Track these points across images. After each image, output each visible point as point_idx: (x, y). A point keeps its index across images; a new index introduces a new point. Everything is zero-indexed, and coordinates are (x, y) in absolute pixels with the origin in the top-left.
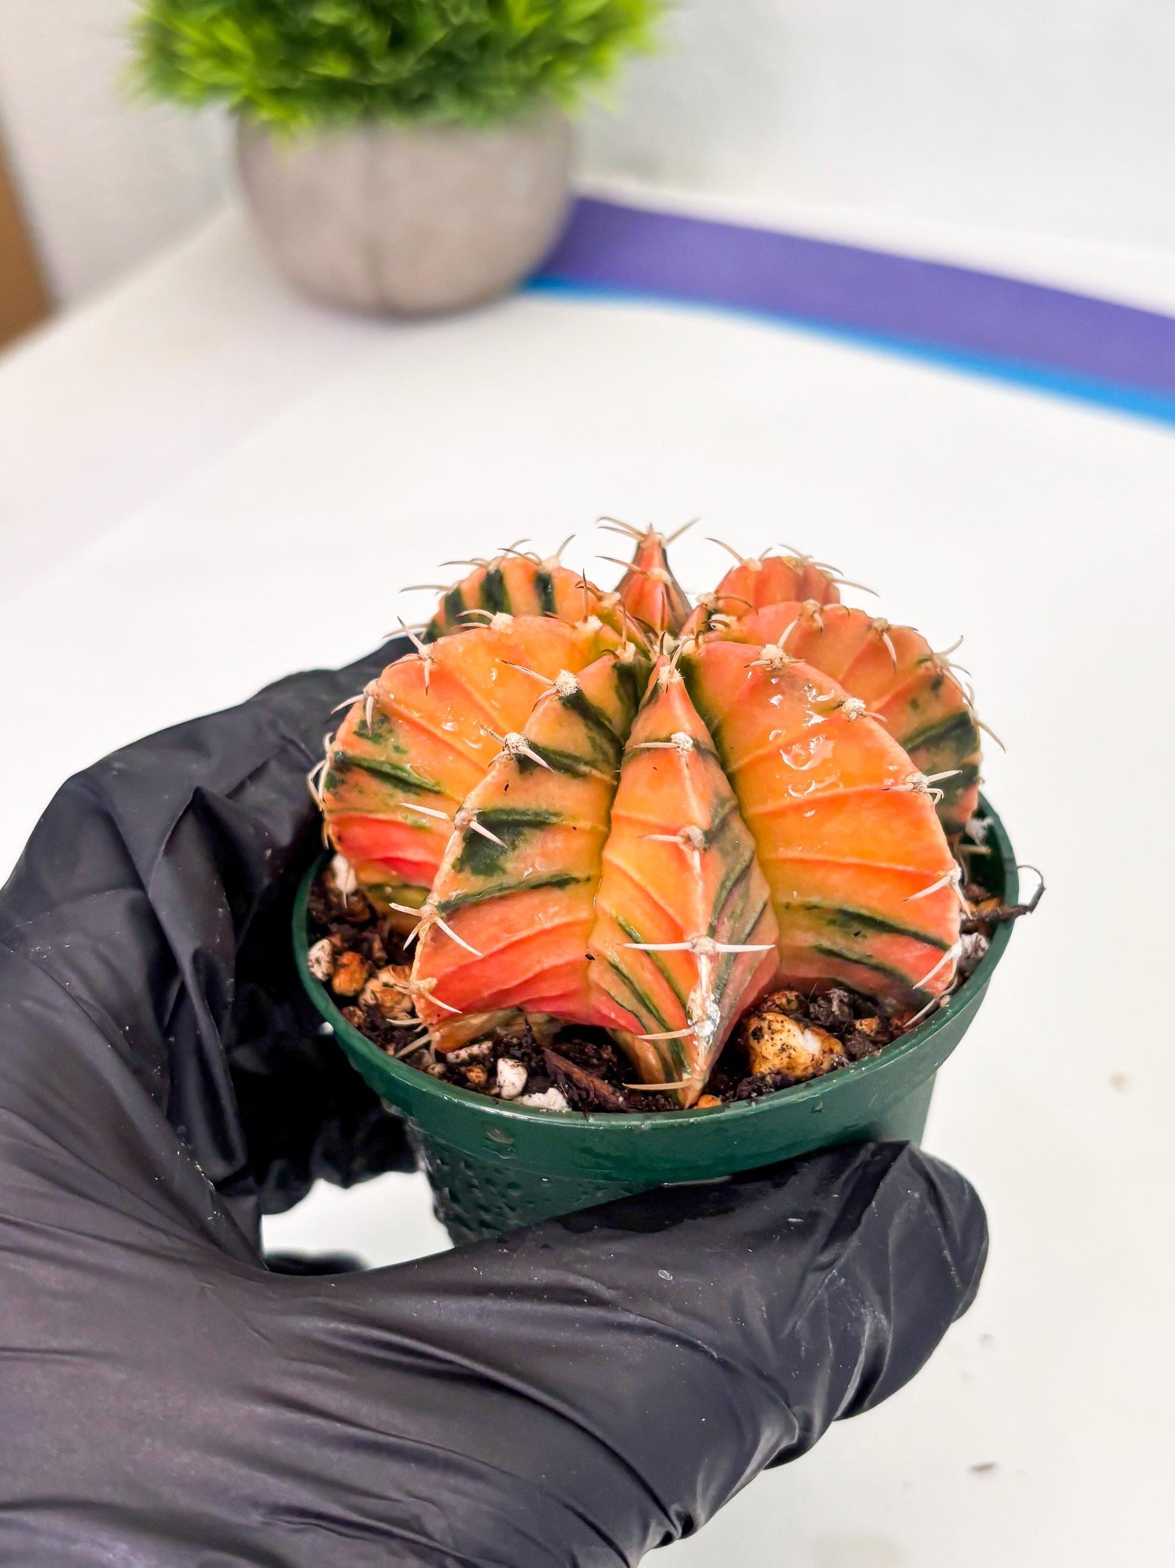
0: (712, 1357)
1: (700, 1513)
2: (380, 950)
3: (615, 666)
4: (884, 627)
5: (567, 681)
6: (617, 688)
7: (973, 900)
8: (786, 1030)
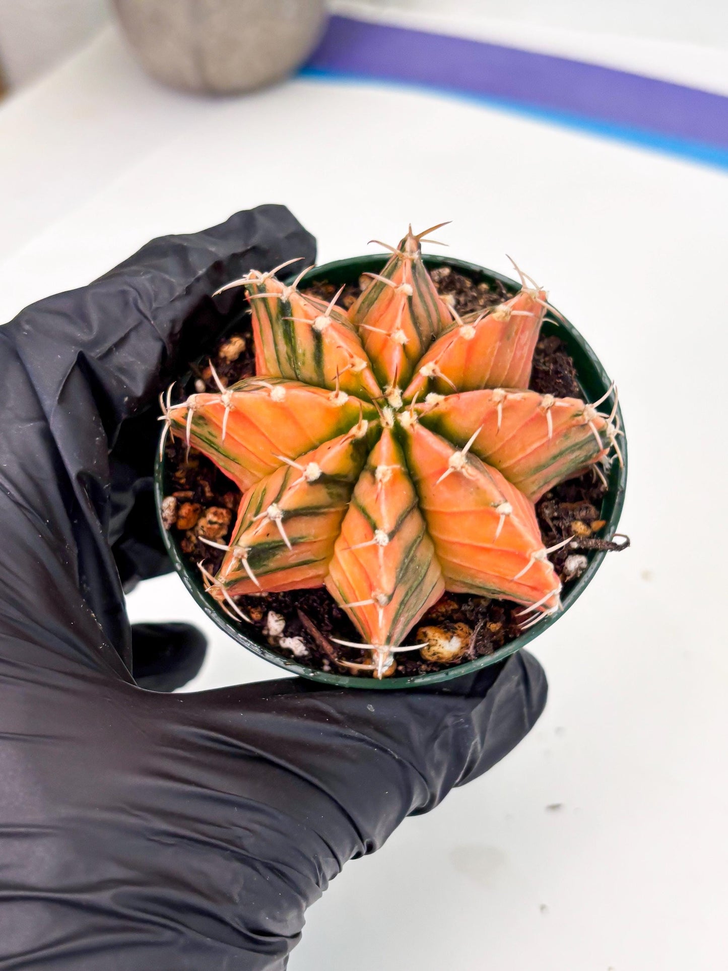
0: (394, 758)
1: (377, 842)
2: (209, 492)
3: (351, 443)
4: (550, 405)
5: (314, 471)
6: (352, 455)
7: (587, 522)
8: (438, 645)
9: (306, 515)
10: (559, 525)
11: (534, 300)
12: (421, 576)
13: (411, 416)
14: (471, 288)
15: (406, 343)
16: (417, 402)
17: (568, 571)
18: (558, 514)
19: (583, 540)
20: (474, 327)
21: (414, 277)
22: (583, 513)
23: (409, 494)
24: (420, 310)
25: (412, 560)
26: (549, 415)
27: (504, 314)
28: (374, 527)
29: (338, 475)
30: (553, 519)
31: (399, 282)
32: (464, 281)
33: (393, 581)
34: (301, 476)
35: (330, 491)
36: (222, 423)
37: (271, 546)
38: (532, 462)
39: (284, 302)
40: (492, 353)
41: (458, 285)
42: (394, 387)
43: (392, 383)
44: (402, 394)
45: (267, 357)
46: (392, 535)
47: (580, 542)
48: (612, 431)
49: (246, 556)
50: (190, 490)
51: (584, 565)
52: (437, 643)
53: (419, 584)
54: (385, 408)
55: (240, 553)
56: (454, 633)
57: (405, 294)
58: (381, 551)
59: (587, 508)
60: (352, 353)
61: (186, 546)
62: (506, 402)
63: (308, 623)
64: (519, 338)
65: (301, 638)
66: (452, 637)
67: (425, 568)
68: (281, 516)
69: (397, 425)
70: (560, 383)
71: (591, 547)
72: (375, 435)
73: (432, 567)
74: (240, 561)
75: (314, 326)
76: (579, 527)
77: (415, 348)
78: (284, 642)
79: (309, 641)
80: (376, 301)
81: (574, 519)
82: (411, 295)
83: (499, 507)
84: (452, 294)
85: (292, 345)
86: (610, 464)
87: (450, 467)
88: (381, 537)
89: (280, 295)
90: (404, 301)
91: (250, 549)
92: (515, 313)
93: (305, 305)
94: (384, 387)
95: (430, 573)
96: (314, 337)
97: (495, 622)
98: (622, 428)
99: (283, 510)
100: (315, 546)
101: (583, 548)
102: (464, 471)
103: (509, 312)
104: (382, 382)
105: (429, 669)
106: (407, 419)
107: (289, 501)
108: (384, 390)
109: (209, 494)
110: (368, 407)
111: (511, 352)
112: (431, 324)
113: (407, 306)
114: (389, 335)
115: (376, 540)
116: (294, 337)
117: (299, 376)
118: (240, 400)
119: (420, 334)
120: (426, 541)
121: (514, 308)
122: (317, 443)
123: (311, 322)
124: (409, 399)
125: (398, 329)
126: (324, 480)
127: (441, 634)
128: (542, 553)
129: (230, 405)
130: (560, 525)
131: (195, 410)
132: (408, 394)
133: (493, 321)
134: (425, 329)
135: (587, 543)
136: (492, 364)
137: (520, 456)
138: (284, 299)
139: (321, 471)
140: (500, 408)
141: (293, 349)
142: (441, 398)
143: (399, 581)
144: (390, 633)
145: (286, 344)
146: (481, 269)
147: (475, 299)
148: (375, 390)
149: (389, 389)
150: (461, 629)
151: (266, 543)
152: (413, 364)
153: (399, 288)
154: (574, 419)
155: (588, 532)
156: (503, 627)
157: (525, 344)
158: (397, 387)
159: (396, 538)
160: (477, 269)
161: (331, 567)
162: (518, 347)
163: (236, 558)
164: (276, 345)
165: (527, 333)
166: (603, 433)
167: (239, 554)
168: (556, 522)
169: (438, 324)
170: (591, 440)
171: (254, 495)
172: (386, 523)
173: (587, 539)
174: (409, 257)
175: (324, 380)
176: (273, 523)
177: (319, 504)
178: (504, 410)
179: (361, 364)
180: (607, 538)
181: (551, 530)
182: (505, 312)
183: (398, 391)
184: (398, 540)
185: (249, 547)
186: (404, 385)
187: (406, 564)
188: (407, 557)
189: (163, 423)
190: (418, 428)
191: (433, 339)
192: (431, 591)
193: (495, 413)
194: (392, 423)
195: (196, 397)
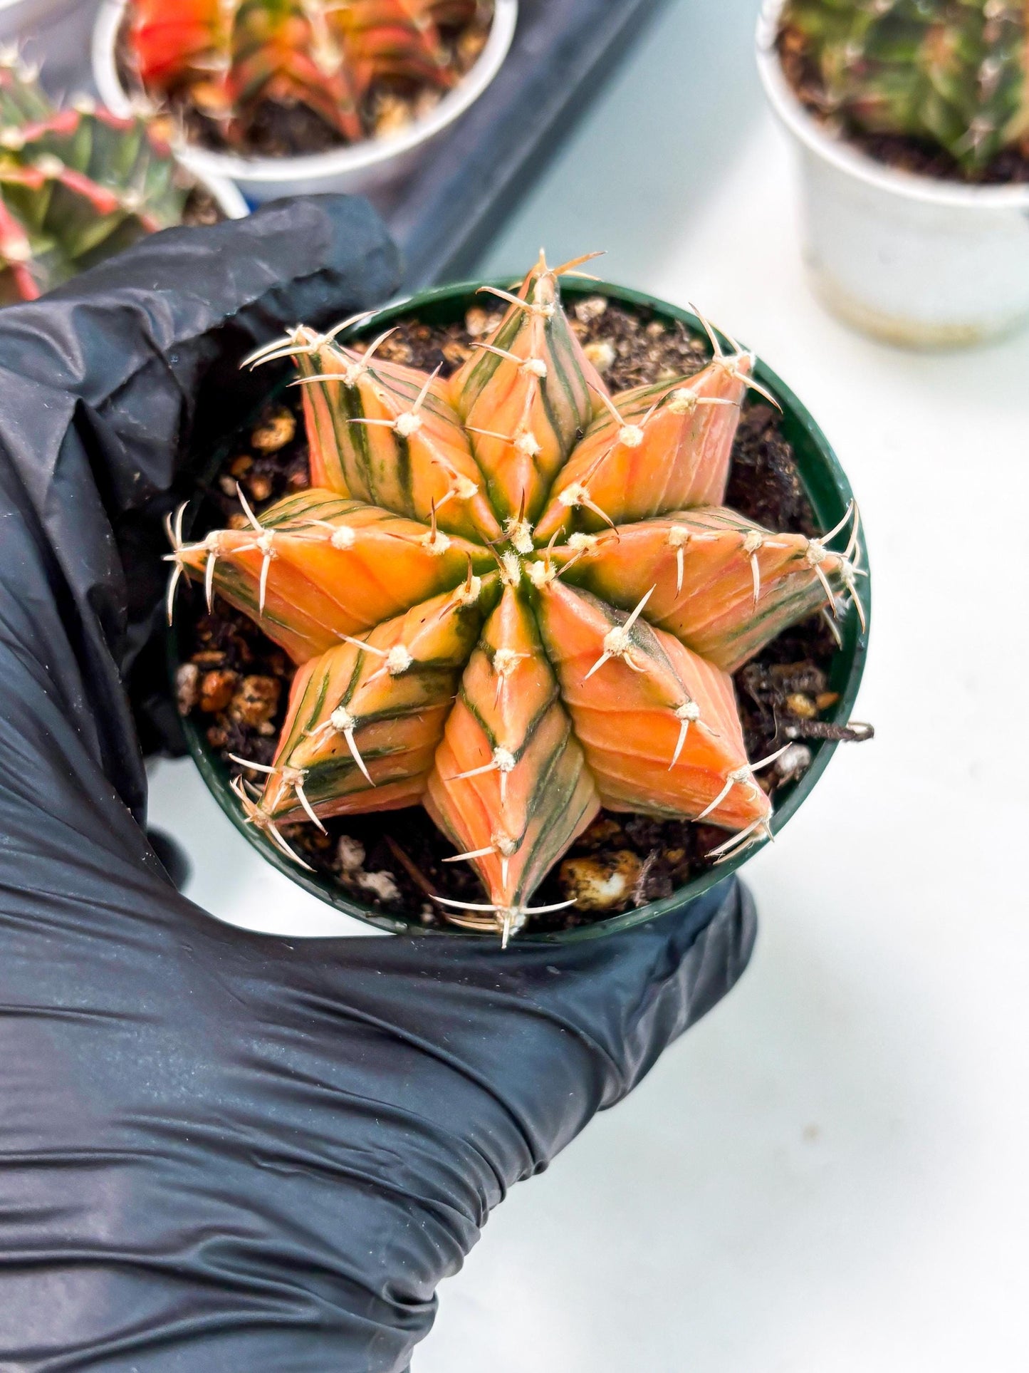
2: (247, 652)
3: (457, 612)
4: (756, 547)
5: (401, 658)
6: (457, 629)
7: (811, 695)
8: (591, 888)
9: (392, 718)
10: (768, 701)
11: (732, 375)
12: (565, 802)
13: (546, 569)
14: (637, 333)
15: (537, 453)
16: (556, 545)
17: (782, 770)
18: (768, 686)
19: (804, 724)
20: (642, 428)
21: (548, 342)
22: (805, 682)
23: (545, 685)
24: (558, 394)
25: (551, 781)
26: (755, 563)
27: (687, 404)
28: (494, 744)
29: (437, 660)
30: (760, 691)
31: (525, 354)
32: (626, 322)
33: (522, 818)
34: (381, 666)
35: (426, 682)
36: (259, 573)
37: (339, 764)
38: (729, 624)
39: (350, 387)
40: (669, 461)
41: (618, 329)
42: (520, 521)
43: (517, 514)
44: (532, 530)
45: (326, 463)
46: (519, 755)
47: (802, 727)
48: (849, 571)
49: (301, 782)
50: (220, 649)
51: (806, 762)
52: (589, 886)
53: (563, 812)
54: (507, 554)
55: (292, 777)
56: (614, 868)
57: (535, 375)
58: (504, 777)
59: (810, 674)
60: (455, 472)
61: (216, 736)
62: (690, 545)
63: (399, 854)
64: (710, 432)
65: (390, 874)
66: (611, 876)
67: (571, 788)
68: (353, 726)
69: (525, 580)
70: (772, 486)
71: (816, 734)
72: (493, 597)
73: (582, 783)
74: (293, 787)
75: (395, 430)
76: (799, 703)
77: (551, 455)
78: (365, 880)
79: (400, 879)
80: (491, 380)
81: (791, 691)
82: (544, 376)
83: (680, 709)
84: (608, 343)
85: (363, 452)
86: (846, 609)
87: (606, 650)
88: (504, 757)
89: (342, 377)
90: (533, 386)
91: (308, 772)
92: (702, 400)
93: (381, 395)
94: (505, 521)
95: (578, 794)
96: (396, 444)
97: (675, 849)
98: (865, 564)
99: (355, 717)
100: (406, 758)
101: (804, 736)
102: (626, 656)
103: (694, 399)
104: (501, 516)
105: (579, 921)
106: (540, 574)
107: (364, 701)
108: (504, 526)
109: (246, 656)
110: (482, 553)
111: (698, 454)
112: (576, 411)
113: (539, 394)
114: (512, 442)
115: (496, 762)
116: (366, 441)
117: (376, 498)
118: (285, 546)
119: (558, 432)
120: (572, 748)
121: (703, 393)
122: (405, 605)
123: (390, 424)
124: (543, 539)
125: (525, 431)
126: (416, 668)
127: (596, 871)
128: (746, 770)
129: (271, 553)
130: (771, 700)
131: (218, 555)
132: (541, 531)
133: (670, 416)
134: (568, 423)
135: (810, 729)
136: (669, 476)
137: (711, 618)
138: (349, 382)
139: (411, 659)
140: (680, 555)
141: (367, 459)
142: (591, 540)
143: (531, 815)
144: (520, 888)
145: (355, 448)
146: (652, 301)
147: (643, 351)
148: (490, 525)
149: (513, 523)
150: (624, 860)
151: (330, 761)
152: (549, 483)
153: (526, 366)
154: (792, 563)
155: (811, 712)
156: (687, 856)
157: (719, 440)
158: (525, 520)
159: (526, 755)
160: (646, 302)
161: (430, 783)
162: (708, 445)
163: (287, 784)
164: (339, 447)
165: (721, 423)
166: (834, 577)
167: (290, 780)
168: (764, 698)
169: (587, 408)
170: (818, 587)
171: (312, 680)
172: (511, 737)
173: (811, 724)
174: (541, 311)
175: (413, 508)
176: (341, 735)
177: (411, 703)
178: (686, 557)
179: (469, 490)
180: (839, 721)
181: (758, 710)
182: (687, 400)
183: (526, 527)
184: (530, 756)
185: (306, 768)
186: (535, 517)
187: (542, 789)
188: (542, 778)
189: (171, 565)
190: (557, 586)
191: (579, 437)
192: (581, 817)
193: (674, 561)
194: (517, 579)
195: (218, 536)
